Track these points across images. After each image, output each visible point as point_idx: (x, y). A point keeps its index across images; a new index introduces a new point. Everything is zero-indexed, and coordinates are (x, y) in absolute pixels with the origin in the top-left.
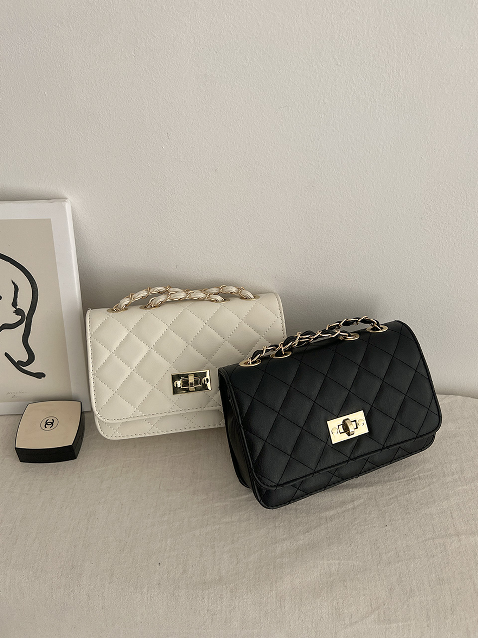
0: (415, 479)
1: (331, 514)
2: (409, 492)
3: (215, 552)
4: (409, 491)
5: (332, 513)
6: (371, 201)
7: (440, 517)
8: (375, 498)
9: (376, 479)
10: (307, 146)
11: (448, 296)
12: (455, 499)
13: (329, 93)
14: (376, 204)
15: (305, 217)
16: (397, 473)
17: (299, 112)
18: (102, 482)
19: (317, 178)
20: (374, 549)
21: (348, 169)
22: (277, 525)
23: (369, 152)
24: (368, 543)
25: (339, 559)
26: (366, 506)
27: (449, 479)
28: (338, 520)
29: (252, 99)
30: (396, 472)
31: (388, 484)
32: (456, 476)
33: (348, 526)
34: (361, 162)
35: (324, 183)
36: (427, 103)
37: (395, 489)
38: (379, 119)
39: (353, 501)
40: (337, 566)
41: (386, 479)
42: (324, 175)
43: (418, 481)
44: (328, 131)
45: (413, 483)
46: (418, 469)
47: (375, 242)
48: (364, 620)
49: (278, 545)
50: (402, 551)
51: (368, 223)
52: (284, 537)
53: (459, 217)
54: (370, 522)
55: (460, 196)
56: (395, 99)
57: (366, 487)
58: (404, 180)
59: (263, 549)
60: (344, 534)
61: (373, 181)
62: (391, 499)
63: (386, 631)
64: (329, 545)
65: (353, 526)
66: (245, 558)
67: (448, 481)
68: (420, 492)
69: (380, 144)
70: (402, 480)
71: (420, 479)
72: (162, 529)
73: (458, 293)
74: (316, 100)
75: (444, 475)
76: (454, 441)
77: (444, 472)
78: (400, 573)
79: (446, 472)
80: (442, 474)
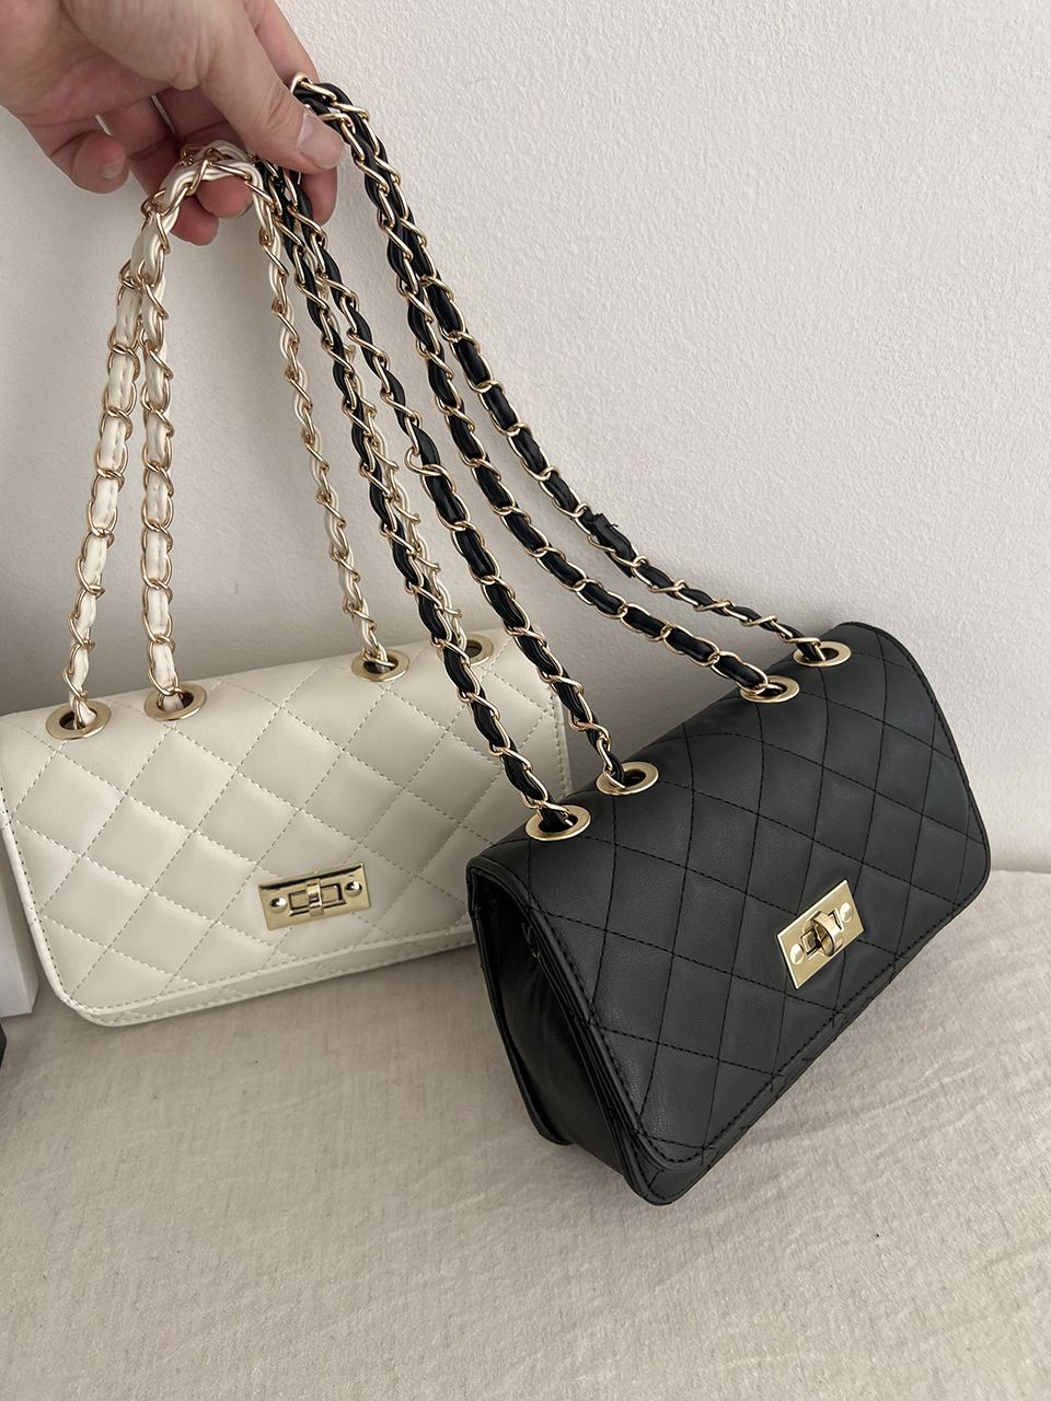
0: (933, 1096)
1: (721, 1222)
2: (923, 1133)
3: (396, 1380)
4: (923, 1130)
5: (722, 1217)
6: (738, 347)
7: (1015, 1192)
8: (836, 1159)
9: (829, 1106)
10: (552, 197)
11: (956, 604)
13: (597, 29)
14: (753, 354)
15: (568, 411)
16: (883, 1084)
17: (519, 93)
18: (57, 1213)
19: (588, 290)
20: (852, 1308)
21: (670, 256)
22: (571, 1273)
23: (722, 202)
24: (835, 1291)
25: (758, 1352)
26: (813, 1183)
27: (1020, 1083)
28: (742, 1237)
29: (387, 63)
30: (880, 1080)
31: (864, 1116)
33: (771, 1249)
34: (701, 234)
35: (608, 304)
36: (863, 42)
37: (884, 1130)
38: (740, 99)
39: (776, 1177)
40: (755, 1374)
41: (857, 1102)
42: (607, 279)
43: (942, 1100)
44: (604, 147)
45: (930, 1105)
46: (936, 1066)
47: (757, 468)
49: (577, 1331)
50: (932, 1305)
51: (735, 415)
52: (596, 1304)
53: (970, 375)
54: (830, 1229)
55: (969, 313)
56: (778, 34)
57: (807, 1131)
58: (819, 279)
59: (536, 1352)
60: (763, 1276)
61: (739, 288)
62: (878, 1158)
64: (724, 1315)
65: (785, 1249)
66: (487, 1385)
67: (1018, 1089)
68: (951, 1129)
69: (748, 175)
70: (901, 1102)
71: (946, 1094)
72: (235, 1334)
73: (979, 592)
74: (564, 54)
75: (1007, 1075)
76: (1015, 983)
77: (1005, 1067)
78: (936, 1370)
79: (1009, 1065)
80: (999, 1074)
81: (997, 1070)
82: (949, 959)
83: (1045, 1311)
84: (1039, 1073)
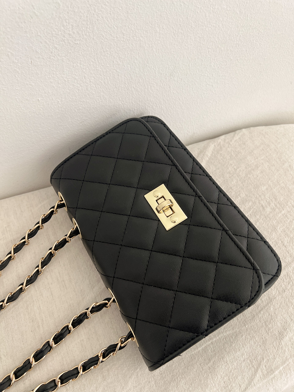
12: (280, 227)
27: (268, 210)
32: (273, 204)
48: (252, 383)
63: (272, 381)
67: (268, 213)
75: (263, 208)
76: (259, 172)
77: (262, 206)
78: (265, 322)
79: (263, 204)
80: (261, 208)
81: (260, 207)
82: (236, 168)
83: (292, 290)
84: (273, 205)
